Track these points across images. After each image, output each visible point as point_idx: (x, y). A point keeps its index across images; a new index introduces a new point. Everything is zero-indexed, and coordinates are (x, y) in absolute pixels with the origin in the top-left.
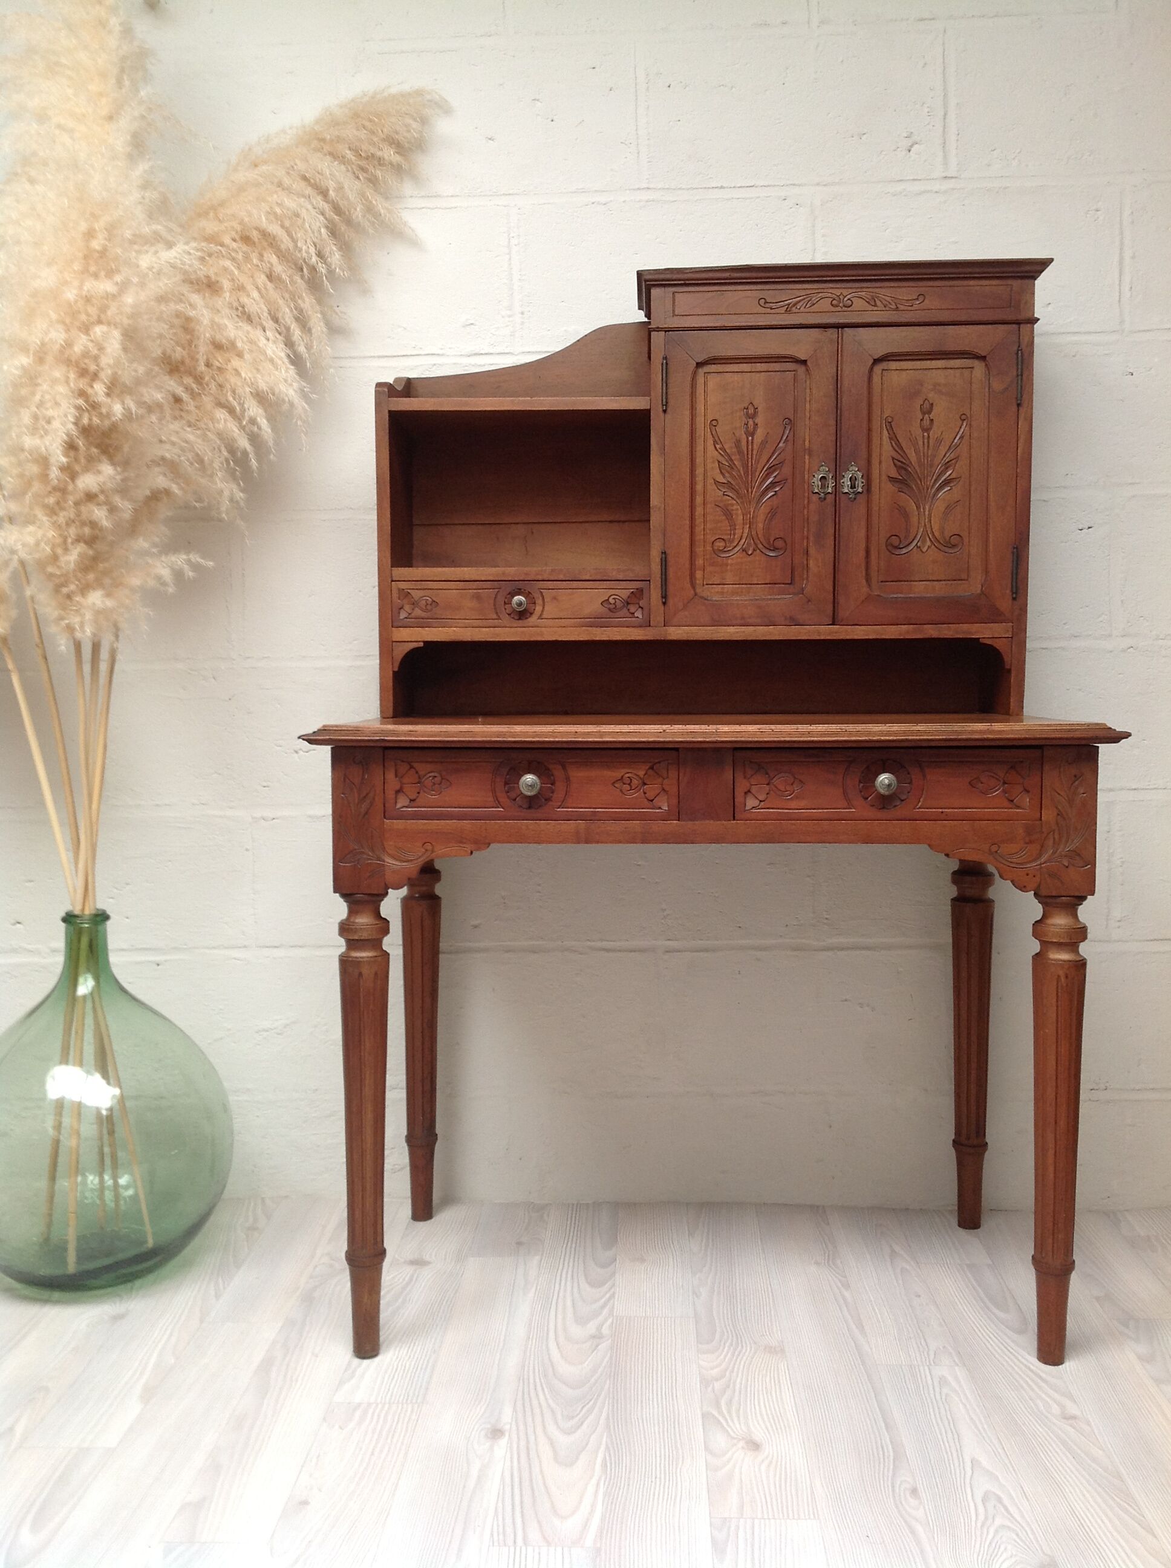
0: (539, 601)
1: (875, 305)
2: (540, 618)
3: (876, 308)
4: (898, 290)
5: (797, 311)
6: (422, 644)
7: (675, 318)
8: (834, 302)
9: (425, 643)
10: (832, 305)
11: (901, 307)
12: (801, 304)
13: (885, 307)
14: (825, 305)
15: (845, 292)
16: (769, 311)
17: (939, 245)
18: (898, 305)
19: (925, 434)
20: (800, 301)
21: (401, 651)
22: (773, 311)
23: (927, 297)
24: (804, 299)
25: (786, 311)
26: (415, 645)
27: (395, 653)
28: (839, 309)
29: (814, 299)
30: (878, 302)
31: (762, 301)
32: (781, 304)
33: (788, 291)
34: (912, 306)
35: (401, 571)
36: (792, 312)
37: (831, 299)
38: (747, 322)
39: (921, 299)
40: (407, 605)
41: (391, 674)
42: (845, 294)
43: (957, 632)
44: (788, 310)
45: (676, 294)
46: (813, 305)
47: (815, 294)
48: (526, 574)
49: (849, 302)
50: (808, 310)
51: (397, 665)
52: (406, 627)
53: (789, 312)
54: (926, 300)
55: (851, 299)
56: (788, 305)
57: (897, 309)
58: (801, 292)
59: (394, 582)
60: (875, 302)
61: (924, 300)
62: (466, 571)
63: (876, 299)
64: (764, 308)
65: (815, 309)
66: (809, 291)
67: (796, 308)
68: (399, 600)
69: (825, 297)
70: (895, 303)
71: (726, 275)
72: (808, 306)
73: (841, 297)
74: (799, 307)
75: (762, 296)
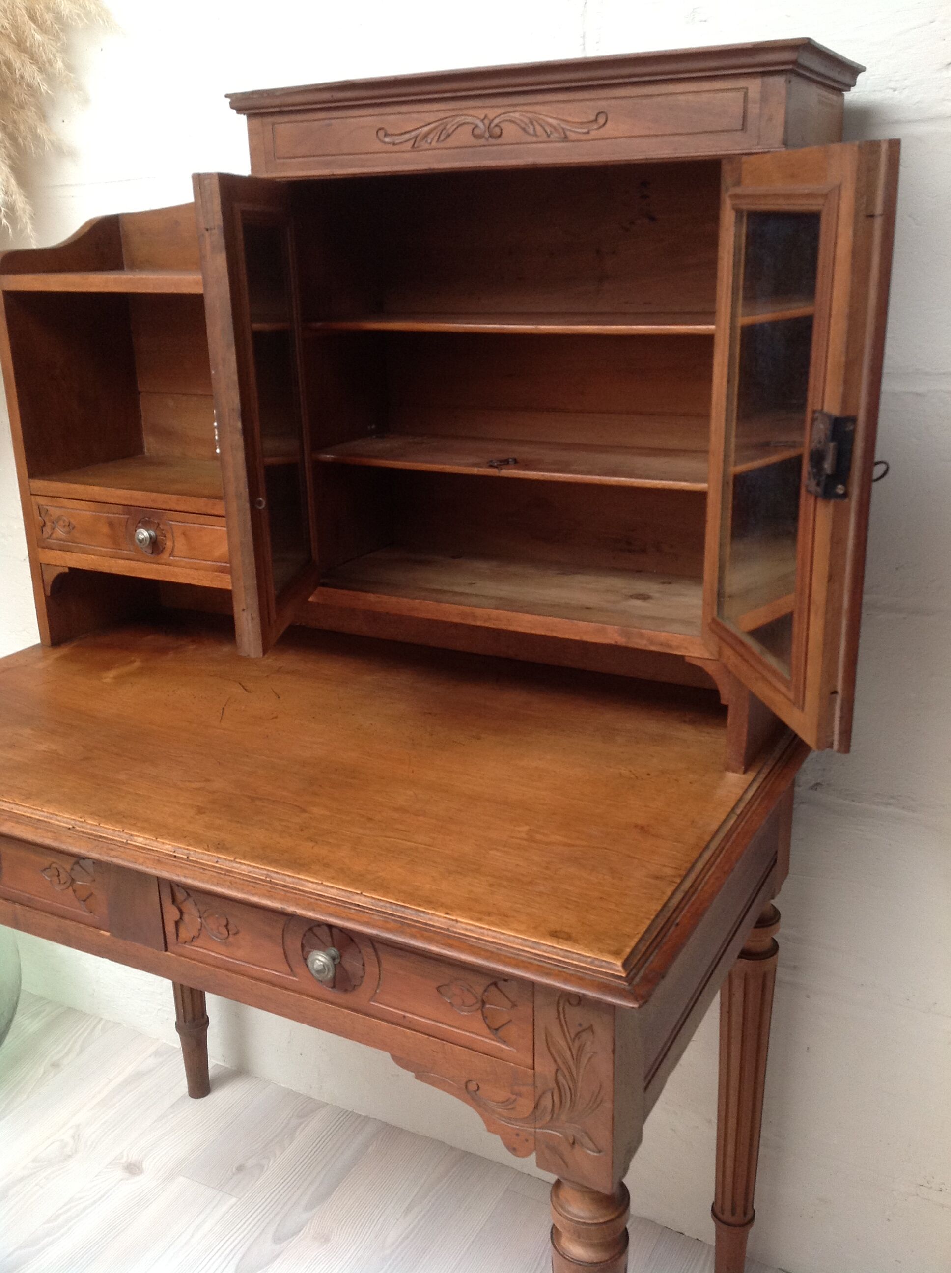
0: (169, 535)
1: (536, 135)
2: (171, 555)
3: (534, 139)
4: (569, 106)
5: (427, 146)
6: (67, 570)
7: (278, 161)
8: (477, 132)
9: (70, 568)
10: (473, 135)
11: (572, 136)
12: (431, 136)
13: (549, 136)
14: (463, 136)
15: (492, 113)
16: (391, 148)
18: (568, 133)
20: (431, 131)
21: (50, 577)
22: (396, 148)
23: (610, 116)
24: (435, 128)
25: (413, 146)
26: (61, 570)
27: (46, 577)
28: (482, 142)
29: (450, 128)
30: (538, 128)
31: (381, 133)
32: (407, 136)
33: (415, 116)
34: (588, 133)
35: (39, 484)
36: (421, 148)
37: (473, 126)
38: (363, 166)
39: (601, 120)
40: (48, 524)
41: (44, 598)
42: (491, 116)
43: (652, 643)
44: (415, 146)
45: (276, 126)
46: (448, 136)
47: (450, 119)
48: (153, 501)
49: (497, 130)
50: (441, 145)
51: (48, 589)
52: (51, 549)
53: (417, 149)
54: (608, 122)
55: (501, 125)
56: (416, 137)
57: (566, 139)
58: (431, 117)
59: (33, 496)
60: (534, 129)
61: (606, 121)
62: (96, 491)
63: (535, 123)
64: (385, 143)
65: (450, 143)
66: (442, 115)
67: (426, 141)
68: (41, 516)
69: (464, 124)
70: (563, 129)
71: (326, 96)
72: (442, 138)
73: (487, 122)
74: (429, 141)
75: (381, 126)
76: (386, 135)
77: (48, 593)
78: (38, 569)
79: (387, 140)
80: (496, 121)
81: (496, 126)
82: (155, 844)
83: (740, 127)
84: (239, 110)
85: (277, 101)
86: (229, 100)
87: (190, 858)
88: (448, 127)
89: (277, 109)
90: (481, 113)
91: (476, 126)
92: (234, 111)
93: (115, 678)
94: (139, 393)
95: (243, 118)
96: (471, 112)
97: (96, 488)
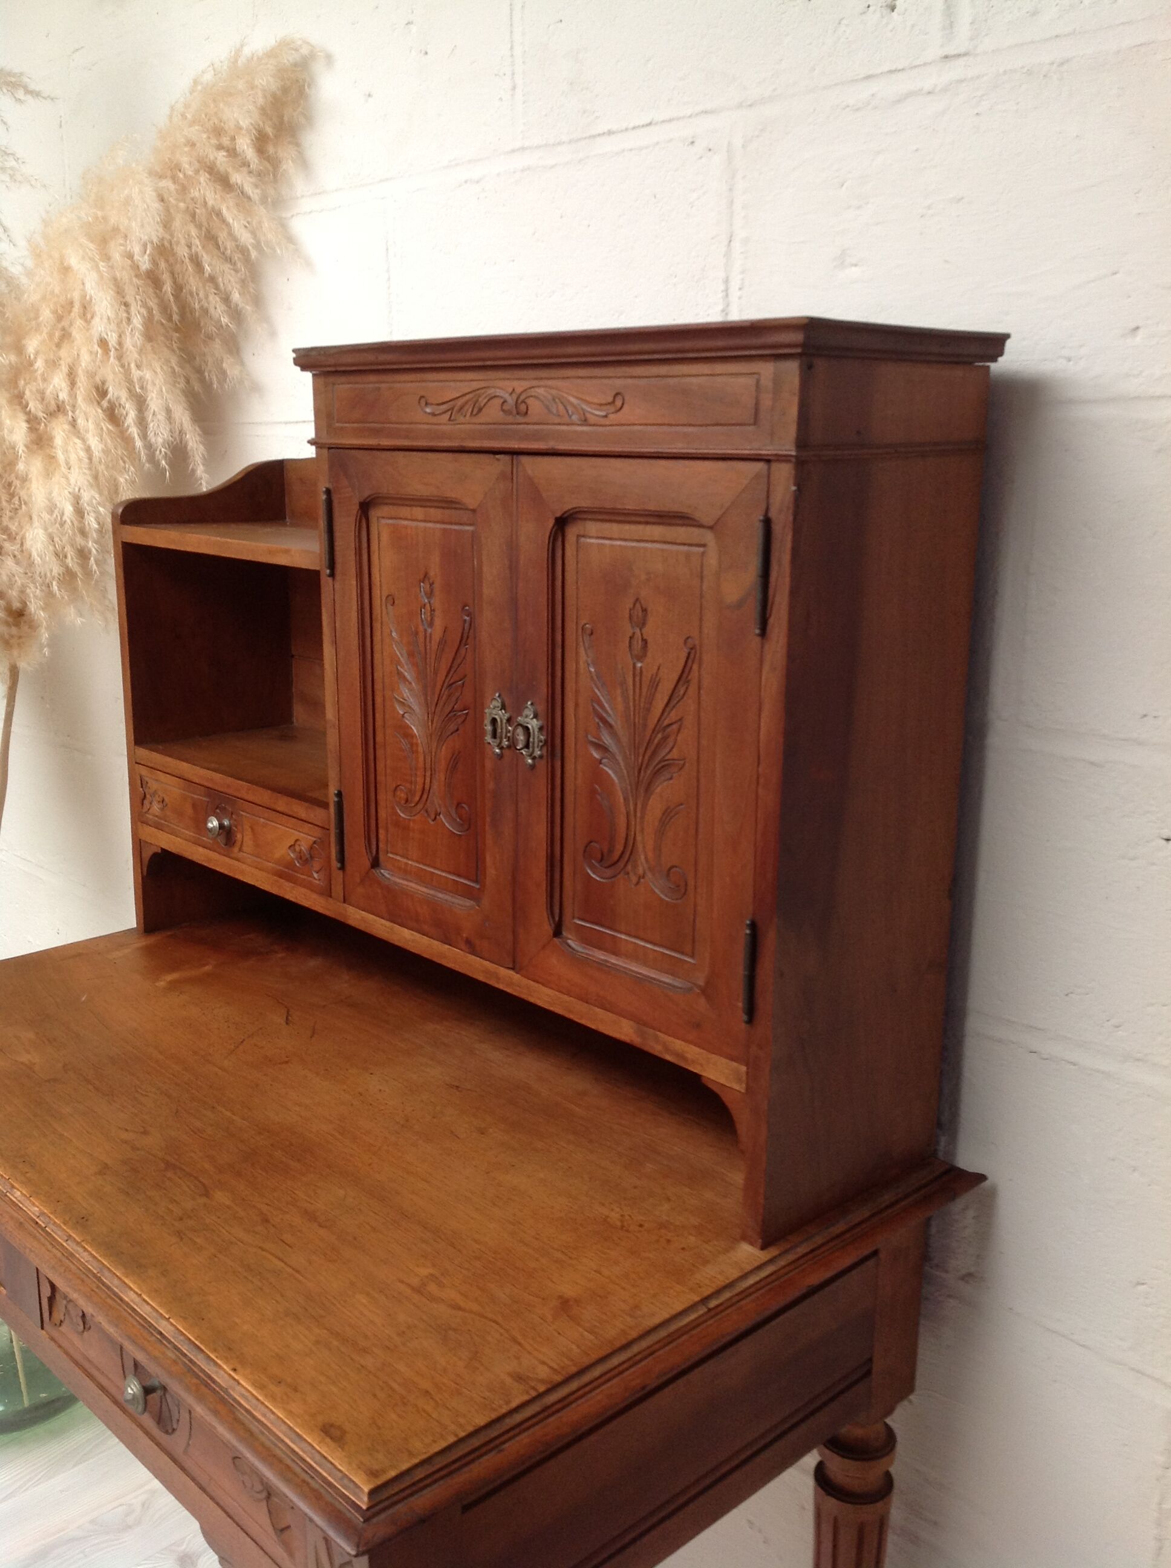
0: (240, 827)
1: (558, 415)
2: (240, 850)
3: (559, 419)
4: (587, 383)
6: (160, 851)
7: (337, 425)
8: (506, 407)
9: (162, 849)
10: (503, 410)
11: (592, 419)
12: (466, 408)
13: (571, 417)
14: (494, 411)
15: (520, 386)
16: (431, 419)
17: (929, 207)
18: (588, 415)
19: (639, 665)
20: (466, 403)
21: (147, 854)
22: (435, 419)
23: (627, 398)
24: (469, 400)
25: (450, 420)
26: (155, 850)
27: (144, 855)
28: (511, 418)
29: (482, 401)
30: (561, 407)
31: (423, 402)
32: (444, 407)
33: (452, 384)
34: (606, 416)
35: (142, 752)
36: (457, 422)
37: (502, 400)
38: (407, 437)
39: (619, 403)
40: (148, 796)
41: (140, 878)
42: (519, 390)
43: (667, 1049)
44: (452, 418)
45: (337, 386)
46: (480, 410)
47: (483, 391)
48: (229, 786)
49: (523, 407)
50: (475, 420)
51: (145, 869)
52: (148, 824)
53: (455, 422)
54: (625, 406)
55: (526, 401)
56: (453, 409)
57: (585, 422)
58: (465, 388)
59: (137, 765)
60: (557, 407)
61: (623, 404)
62: (184, 767)
63: (557, 400)
64: (426, 412)
65: (481, 418)
66: (475, 385)
67: (462, 414)
68: (142, 787)
69: (495, 397)
70: (582, 409)
71: (370, 357)
72: (474, 413)
73: (515, 396)
74: (464, 414)
75: (422, 393)
76: (427, 404)
77: (145, 874)
78: (139, 845)
79: (428, 410)
80: (522, 398)
81: (523, 402)
82: (27, 1203)
83: (752, 421)
84: (304, 368)
85: (332, 361)
86: (294, 355)
87: (47, 1229)
88: (480, 399)
89: (333, 369)
90: (510, 385)
91: (505, 402)
92: (298, 369)
93: (170, 982)
94: (293, 656)
95: (308, 377)
96: (500, 384)
97: (185, 764)
